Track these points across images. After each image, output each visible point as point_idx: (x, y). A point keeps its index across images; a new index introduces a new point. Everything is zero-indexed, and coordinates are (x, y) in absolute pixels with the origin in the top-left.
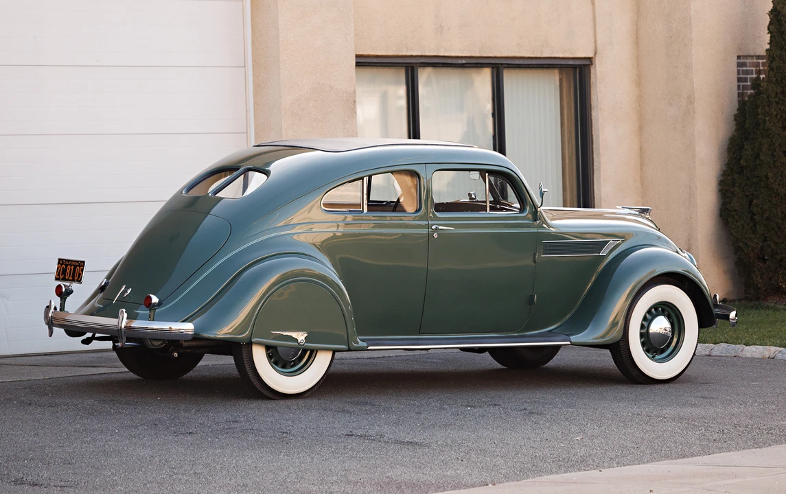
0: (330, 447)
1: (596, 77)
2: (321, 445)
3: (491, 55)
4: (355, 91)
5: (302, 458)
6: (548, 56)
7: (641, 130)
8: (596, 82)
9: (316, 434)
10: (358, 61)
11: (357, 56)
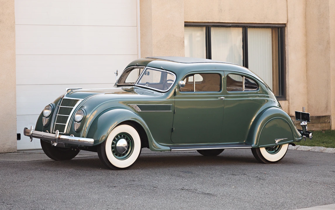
0: (174, 195)
1: (287, 32)
2: (170, 194)
3: (242, 22)
4: (184, 37)
5: (162, 201)
6: (267, 23)
7: (307, 55)
8: (287, 34)
9: (168, 188)
10: (185, 24)
11: (185, 22)
